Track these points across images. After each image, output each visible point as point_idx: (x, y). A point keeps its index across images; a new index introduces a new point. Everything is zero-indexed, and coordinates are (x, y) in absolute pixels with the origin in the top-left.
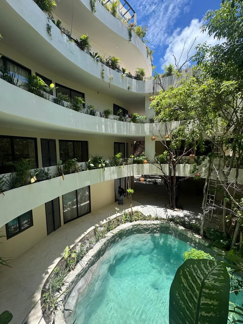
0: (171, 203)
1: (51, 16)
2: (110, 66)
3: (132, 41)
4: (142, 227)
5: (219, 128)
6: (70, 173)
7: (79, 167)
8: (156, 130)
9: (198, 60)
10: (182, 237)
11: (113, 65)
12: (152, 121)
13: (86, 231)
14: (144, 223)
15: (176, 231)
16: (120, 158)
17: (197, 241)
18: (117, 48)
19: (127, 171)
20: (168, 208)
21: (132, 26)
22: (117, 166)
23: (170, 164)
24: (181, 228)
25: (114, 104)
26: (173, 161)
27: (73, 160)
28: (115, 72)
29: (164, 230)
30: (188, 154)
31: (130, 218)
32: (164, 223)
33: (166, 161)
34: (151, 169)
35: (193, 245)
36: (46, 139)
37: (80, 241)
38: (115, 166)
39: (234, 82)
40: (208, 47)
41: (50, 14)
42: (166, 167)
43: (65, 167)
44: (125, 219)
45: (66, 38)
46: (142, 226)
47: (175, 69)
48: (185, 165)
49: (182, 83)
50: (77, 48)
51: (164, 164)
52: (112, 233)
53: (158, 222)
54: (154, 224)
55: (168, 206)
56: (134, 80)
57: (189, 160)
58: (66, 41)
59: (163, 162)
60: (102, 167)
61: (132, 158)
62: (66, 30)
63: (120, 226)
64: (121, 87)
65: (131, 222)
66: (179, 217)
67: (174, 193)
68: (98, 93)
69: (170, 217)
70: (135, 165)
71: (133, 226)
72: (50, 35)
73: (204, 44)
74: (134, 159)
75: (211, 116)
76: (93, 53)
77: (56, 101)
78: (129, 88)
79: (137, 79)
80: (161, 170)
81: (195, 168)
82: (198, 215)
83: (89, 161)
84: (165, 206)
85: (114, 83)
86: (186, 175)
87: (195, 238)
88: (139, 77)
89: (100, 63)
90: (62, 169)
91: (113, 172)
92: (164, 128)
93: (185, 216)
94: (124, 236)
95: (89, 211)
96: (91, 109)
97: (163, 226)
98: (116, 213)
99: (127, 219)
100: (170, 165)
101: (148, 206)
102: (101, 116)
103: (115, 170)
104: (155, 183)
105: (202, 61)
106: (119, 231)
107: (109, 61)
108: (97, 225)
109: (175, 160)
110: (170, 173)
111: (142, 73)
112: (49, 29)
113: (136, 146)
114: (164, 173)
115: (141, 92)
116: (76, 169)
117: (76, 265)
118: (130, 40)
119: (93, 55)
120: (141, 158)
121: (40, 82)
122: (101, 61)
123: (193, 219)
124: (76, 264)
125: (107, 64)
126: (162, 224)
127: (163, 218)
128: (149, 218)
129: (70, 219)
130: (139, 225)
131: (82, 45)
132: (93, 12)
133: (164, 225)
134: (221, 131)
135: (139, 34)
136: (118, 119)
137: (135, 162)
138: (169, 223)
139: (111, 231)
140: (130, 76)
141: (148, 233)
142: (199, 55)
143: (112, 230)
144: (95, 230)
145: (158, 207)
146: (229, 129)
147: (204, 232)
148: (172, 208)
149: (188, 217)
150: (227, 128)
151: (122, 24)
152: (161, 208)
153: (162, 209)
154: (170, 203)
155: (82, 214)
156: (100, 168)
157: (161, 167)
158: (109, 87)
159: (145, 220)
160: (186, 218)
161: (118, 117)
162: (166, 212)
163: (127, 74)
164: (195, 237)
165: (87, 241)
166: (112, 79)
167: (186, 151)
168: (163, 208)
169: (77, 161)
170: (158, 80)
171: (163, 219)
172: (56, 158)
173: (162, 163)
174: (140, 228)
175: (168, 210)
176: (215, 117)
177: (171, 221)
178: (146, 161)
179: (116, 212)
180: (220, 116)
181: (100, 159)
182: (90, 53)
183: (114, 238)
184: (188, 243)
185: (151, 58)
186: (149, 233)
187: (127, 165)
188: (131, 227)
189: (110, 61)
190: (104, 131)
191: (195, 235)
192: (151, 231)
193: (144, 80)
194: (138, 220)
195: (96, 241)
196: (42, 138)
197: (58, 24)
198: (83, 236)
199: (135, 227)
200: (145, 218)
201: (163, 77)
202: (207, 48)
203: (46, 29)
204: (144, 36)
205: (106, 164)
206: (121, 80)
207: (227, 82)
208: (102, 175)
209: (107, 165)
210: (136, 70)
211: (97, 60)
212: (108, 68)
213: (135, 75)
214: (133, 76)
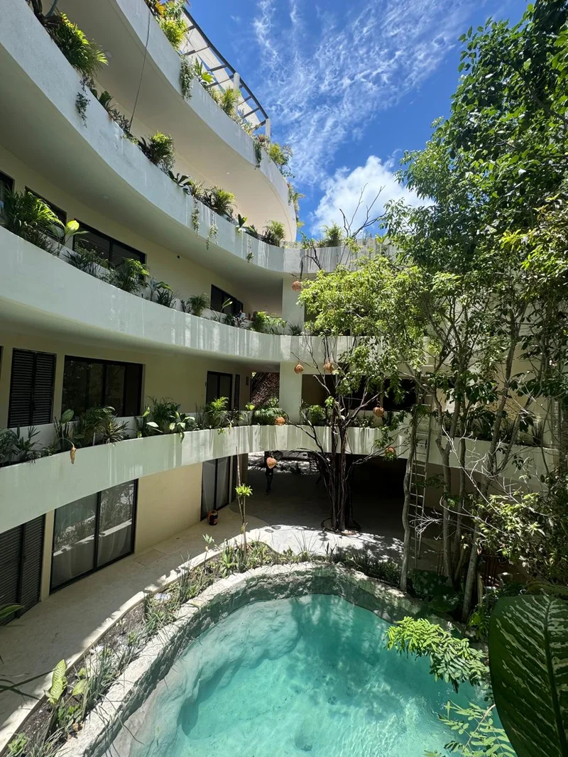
0: (334, 517)
1: (89, 81)
2: (213, 206)
3: (262, 169)
4: (270, 583)
5: (427, 357)
6: (90, 445)
7: (118, 429)
8: (305, 351)
9: (390, 227)
10: (363, 599)
11: (219, 205)
12: (296, 331)
13: (117, 609)
14: (276, 573)
15: (348, 584)
16: (222, 409)
17: (396, 604)
18: (228, 173)
19: (236, 441)
20: (329, 531)
21: (262, 140)
22: (213, 428)
23: (333, 426)
24: (360, 576)
25: (213, 286)
26: (340, 420)
27: (105, 410)
28: (222, 219)
29: (322, 585)
30: (370, 407)
31: (240, 559)
32: (321, 567)
33: (325, 420)
34: (291, 437)
35: (386, 615)
36: (30, 352)
37: (98, 642)
38: (209, 428)
39: (453, 276)
40: (407, 207)
41: (87, 75)
42: (325, 434)
43: (79, 429)
44: (229, 565)
45: (120, 131)
46: (270, 580)
47: (343, 235)
48: (364, 429)
49: (362, 264)
50: (143, 157)
51: (321, 425)
52: (195, 606)
53: (308, 566)
54: (299, 573)
55: (327, 524)
56: (262, 244)
57: (371, 419)
58: (117, 136)
59: (318, 421)
60: (178, 430)
61: (249, 410)
62: (120, 115)
63: (214, 585)
64: (233, 252)
65: (242, 570)
66: (353, 550)
67: (341, 493)
68: (178, 257)
69: (335, 552)
70: (256, 427)
71: (248, 581)
72: (83, 117)
73: (400, 202)
74: (254, 413)
75: (412, 332)
76: (178, 174)
77: (74, 261)
78: (249, 257)
79: (268, 243)
80: (315, 439)
81: (385, 436)
82: (393, 542)
83: (147, 413)
84: (323, 526)
85: (217, 242)
86: (366, 452)
87: (391, 598)
88: (272, 239)
89: (190, 197)
90: (70, 433)
91: (204, 444)
92: (320, 349)
93: (367, 546)
94: (223, 612)
95: (129, 549)
96: (161, 290)
97: (320, 575)
98: (205, 550)
99: (233, 564)
100: (333, 429)
101: (284, 527)
102: (184, 309)
103: (208, 438)
104: (297, 471)
105: (396, 230)
106: (212, 598)
107: (210, 196)
108: (152, 588)
109: (343, 417)
110: (334, 446)
111: (279, 233)
112: (81, 104)
113: (254, 384)
114: (321, 447)
115: (275, 269)
116: (107, 433)
117: (84, 719)
118: (259, 166)
119: (176, 177)
120: (270, 412)
121: (43, 214)
122: (193, 192)
123: (383, 553)
124: (86, 715)
125: (207, 201)
126: (317, 571)
127: (320, 554)
128: (288, 557)
129: (71, 577)
130: (264, 577)
131: (155, 152)
132: (185, 97)
133: (321, 573)
134: (430, 363)
135: (275, 158)
136: (221, 320)
137: (255, 420)
138: (334, 567)
139: (190, 601)
140: (253, 233)
141: (284, 596)
142: (391, 218)
143: (193, 597)
144: (146, 603)
145: (305, 529)
146: (445, 359)
147: (409, 582)
148: (337, 529)
149: (373, 548)
150: (441, 358)
151: (243, 133)
152: (313, 530)
153: (316, 532)
154: (332, 518)
155: (108, 559)
156: (171, 432)
157: (314, 432)
158: (207, 249)
159: (276, 563)
160: (369, 552)
161: (224, 315)
162: (325, 539)
163: (248, 228)
164: (390, 594)
165: (119, 639)
166: (215, 232)
167: (365, 401)
168: (317, 529)
169: (113, 413)
170: (311, 252)
171: (320, 558)
172: (51, 403)
173: (317, 425)
174: (265, 587)
175: (330, 535)
176: (418, 334)
177: (336, 563)
178: (281, 419)
179: (207, 547)
180: (426, 334)
181: (174, 409)
182: (171, 173)
183: (197, 621)
184: (376, 612)
185: (295, 207)
186: (286, 597)
187: (237, 425)
188: (244, 585)
189: (213, 197)
190: (188, 345)
191: (390, 591)
192: (291, 590)
193: (281, 246)
194: (261, 564)
195: (149, 635)
196: (19, 347)
197: (104, 100)
198: (108, 623)
199: (254, 583)
200: (276, 559)
201: (321, 246)
202: (405, 209)
203: (75, 102)
204: (284, 164)
205: (186, 422)
206: (233, 239)
207: (443, 274)
208: (175, 451)
209: (189, 427)
210: (266, 225)
211: (185, 190)
212: (208, 210)
213: (264, 234)
214: (259, 234)
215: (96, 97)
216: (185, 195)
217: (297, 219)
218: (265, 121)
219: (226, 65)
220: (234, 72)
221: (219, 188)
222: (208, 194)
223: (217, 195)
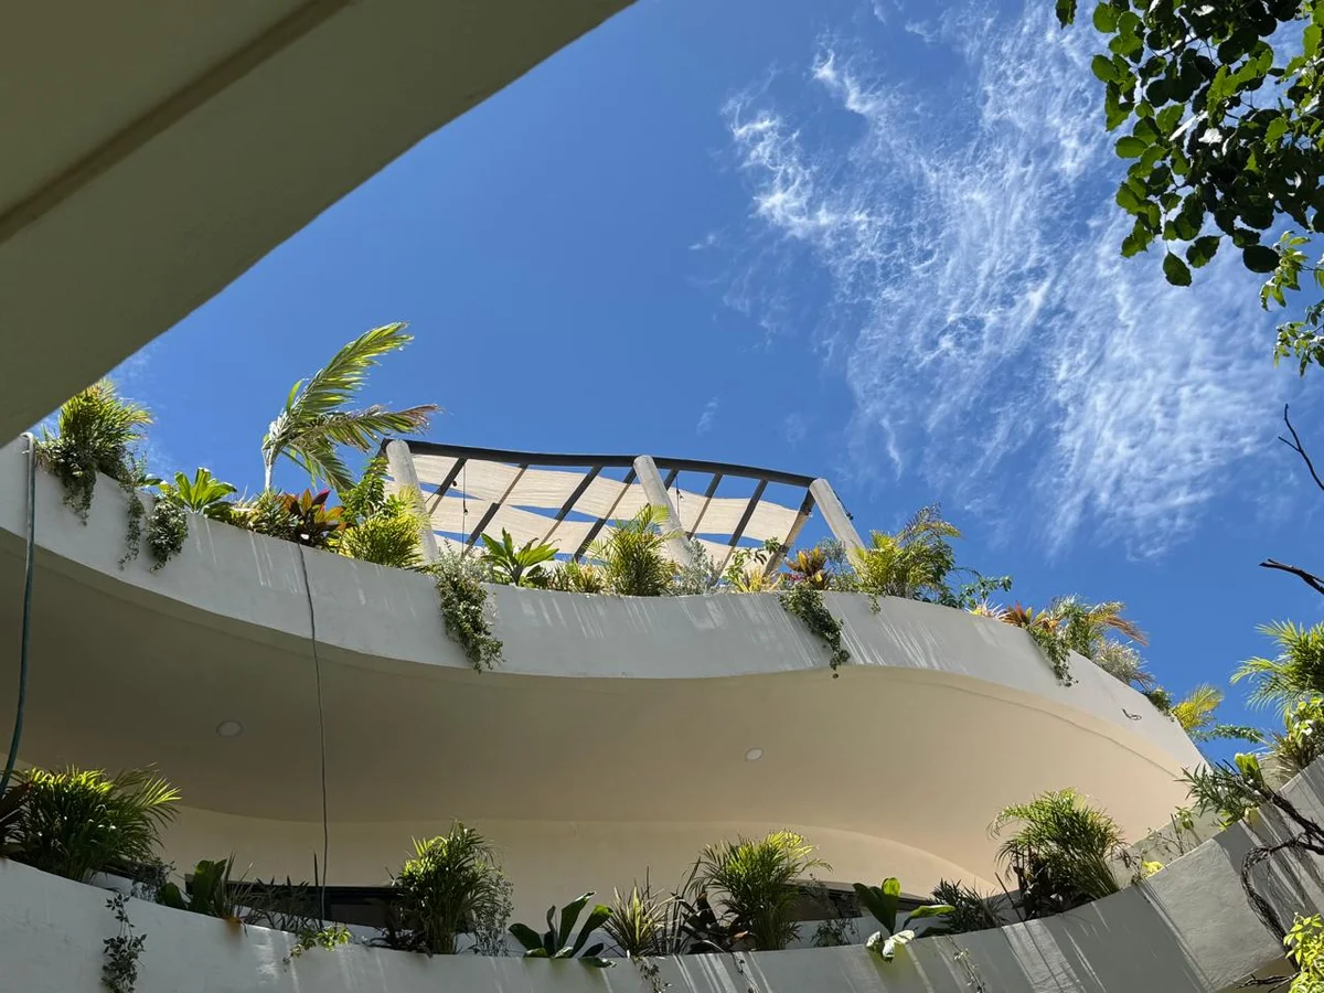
2: (734, 928)
3: (859, 655)
11: (755, 911)
21: (811, 569)
45: (276, 941)
56: (1028, 937)
58: (270, 968)
76: (549, 915)
79: (1057, 909)
89: (621, 968)
107: (703, 903)
112: (120, 966)
118: (844, 657)
119: (544, 933)
122: (627, 941)
125: (701, 933)
132: (482, 662)
135: (894, 580)
140: (964, 916)
163: (925, 912)
170: (1272, 816)
182: (521, 933)
185: (1112, 666)
189: (715, 896)
193: (1121, 875)
197: (203, 892)
203: (101, 977)
204: (939, 572)
210: (1002, 841)
211: (593, 958)
212: (714, 963)
213: (1013, 885)
214: (993, 901)
215: (178, 904)
216: (598, 979)
217: (1158, 701)
218: (809, 497)
219: (596, 464)
220: (629, 461)
221: (723, 849)
222: (692, 900)
223: (728, 880)
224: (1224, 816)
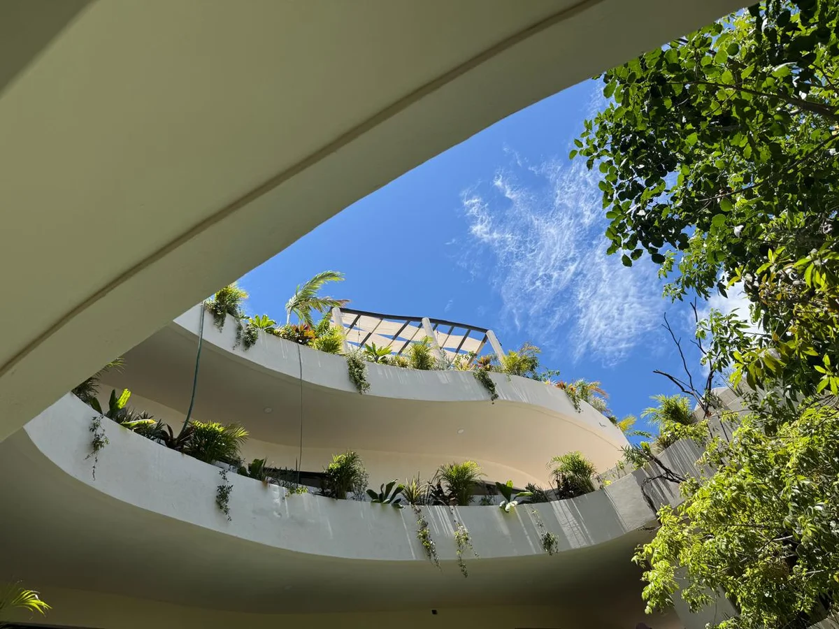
2: (450, 496)
3: (502, 396)
11: (458, 490)
21: (486, 362)
28: (471, 509)
45: (281, 491)
56: (561, 505)
58: (278, 501)
68: (434, 612)
72: (226, 511)
76: (380, 487)
78: (548, 543)
79: (572, 496)
85: (480, 552)
88: (575, 485)
89: (407, 509)
107: (439, 486)
111: (580, 468)
112: (222, 497)
118: (496, 396)
119: (379, 494)
122: (410, 499)
125: (438, 498)
132: (362, 391)
135: (516, 369)
140: (538, 497)
151: (454, 374)
158: (466, 575)
163: (522, 495)
166: (467, 539)
170: (654, 466)
182: (371, 493)
185: (596, 406)
189: (444, 484)
193: (596, 485)
197: (255, 471)
201: (665, 446)
203: (215, 500)
204: (533, 367)
206: (505, 529)
210: (553, 468)
211: (396, 505)
212: (442, 509)
213: (555, 487)
214: (547, 492)
215: (246, 475)
216: (398, 512)
218: (486, 336)
219: (409, 319)
220: (420, 319)
221: (447, 467)
222: (435, 484)
223: (449, 477)
224: (635, 465)
